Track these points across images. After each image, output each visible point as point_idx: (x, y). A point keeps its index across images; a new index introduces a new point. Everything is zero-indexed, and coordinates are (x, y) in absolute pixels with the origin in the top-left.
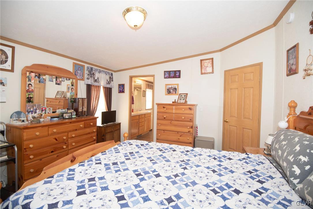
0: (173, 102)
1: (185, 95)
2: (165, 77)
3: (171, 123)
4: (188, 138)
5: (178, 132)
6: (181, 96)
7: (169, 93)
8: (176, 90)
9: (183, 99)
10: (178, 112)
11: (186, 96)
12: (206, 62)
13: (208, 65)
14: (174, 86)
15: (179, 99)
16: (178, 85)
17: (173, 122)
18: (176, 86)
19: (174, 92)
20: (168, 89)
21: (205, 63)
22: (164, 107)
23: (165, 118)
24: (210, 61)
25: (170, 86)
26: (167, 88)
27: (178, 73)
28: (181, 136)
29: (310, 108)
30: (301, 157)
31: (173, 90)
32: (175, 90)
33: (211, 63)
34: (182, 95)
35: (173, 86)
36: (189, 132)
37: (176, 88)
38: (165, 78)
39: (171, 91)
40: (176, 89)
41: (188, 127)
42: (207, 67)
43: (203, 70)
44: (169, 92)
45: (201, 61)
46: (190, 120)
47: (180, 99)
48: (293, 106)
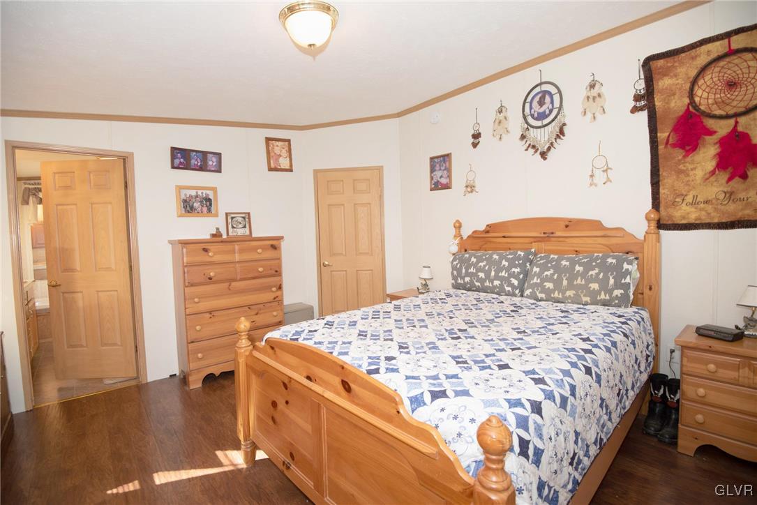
0: (213, 235)
1: (243, 215)
2: (175, 165)
3: (230, 287)
4: (275, 313)
5: (249, 307)
6: (232, 218)
7: (189, 212)
8: (211, 205)
9: (241, 226)
10: (246, 256)
11: (247, 220)
12: (277, 146)
13: (281, 151)
14: (204, 192)
15: (230, 226)
16: (214, 190)
17: (234, 284)
18: (208, 192)
19: (205, 209)
20: (185, 201)
21: (276, 148)
22: (205, 250)
23: (210, 279)
24: (284, 145)
25: (193, 193)
26: (183, 197)
27: (214, 159)
28: (257, 314)
29: (488, 226)
30: (513, 269)
31: (201, 202)
32: (208, 204)
33: (287, 149)
34: (233, 215)
35: (200, 193)
36: (275, 299)
37: (211, 197)
38: (173, 167)
39: (196, 205)
40: (210, 200)
41: (271, 288)
42: (280, 156)
43: (272, 162)
44: (188, 209)
45: (268, 140)
46: (276, 271)
47: (233, 227)
48: (458, 226)
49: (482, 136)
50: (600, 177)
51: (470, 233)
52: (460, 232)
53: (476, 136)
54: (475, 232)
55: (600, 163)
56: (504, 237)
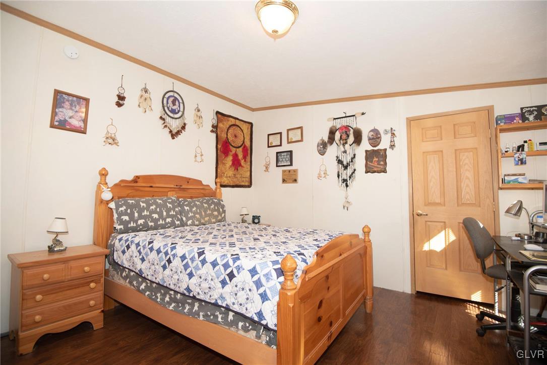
29: (135, 177)
48: (104, 174)
49: (126, 100)
50: (199, 158)
51: (117, 181)
52: (105, 179)
53: (121, 98)
54: (122, 181)
55: (199, 151)
56: (151, 187)
